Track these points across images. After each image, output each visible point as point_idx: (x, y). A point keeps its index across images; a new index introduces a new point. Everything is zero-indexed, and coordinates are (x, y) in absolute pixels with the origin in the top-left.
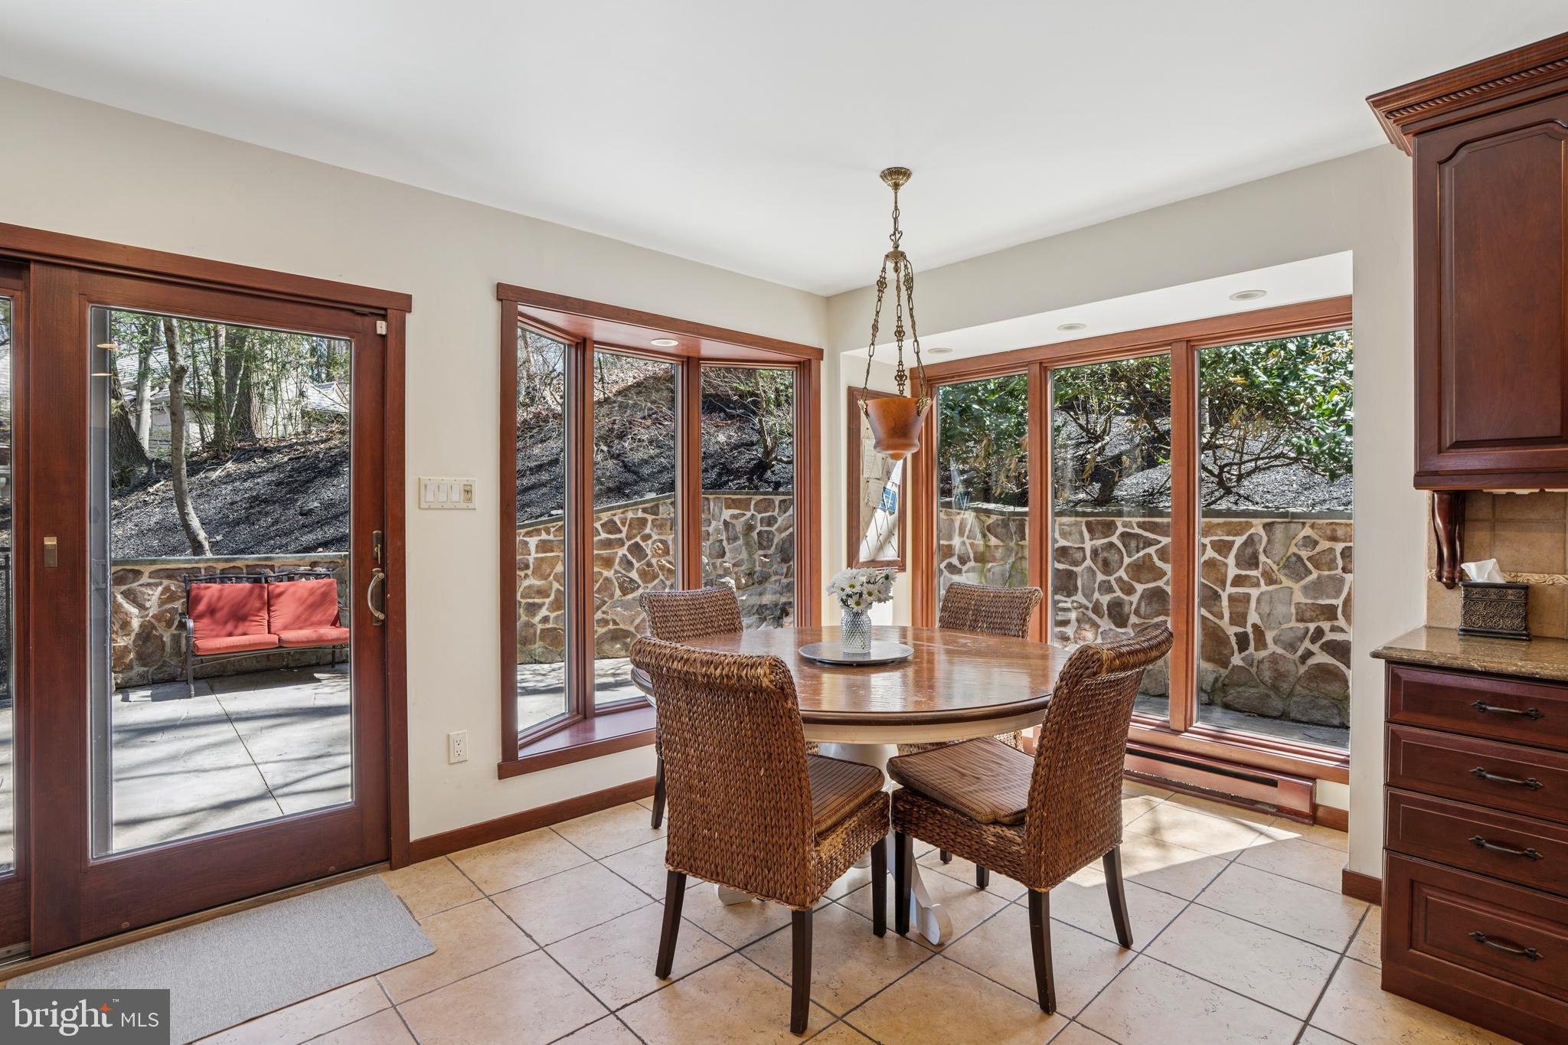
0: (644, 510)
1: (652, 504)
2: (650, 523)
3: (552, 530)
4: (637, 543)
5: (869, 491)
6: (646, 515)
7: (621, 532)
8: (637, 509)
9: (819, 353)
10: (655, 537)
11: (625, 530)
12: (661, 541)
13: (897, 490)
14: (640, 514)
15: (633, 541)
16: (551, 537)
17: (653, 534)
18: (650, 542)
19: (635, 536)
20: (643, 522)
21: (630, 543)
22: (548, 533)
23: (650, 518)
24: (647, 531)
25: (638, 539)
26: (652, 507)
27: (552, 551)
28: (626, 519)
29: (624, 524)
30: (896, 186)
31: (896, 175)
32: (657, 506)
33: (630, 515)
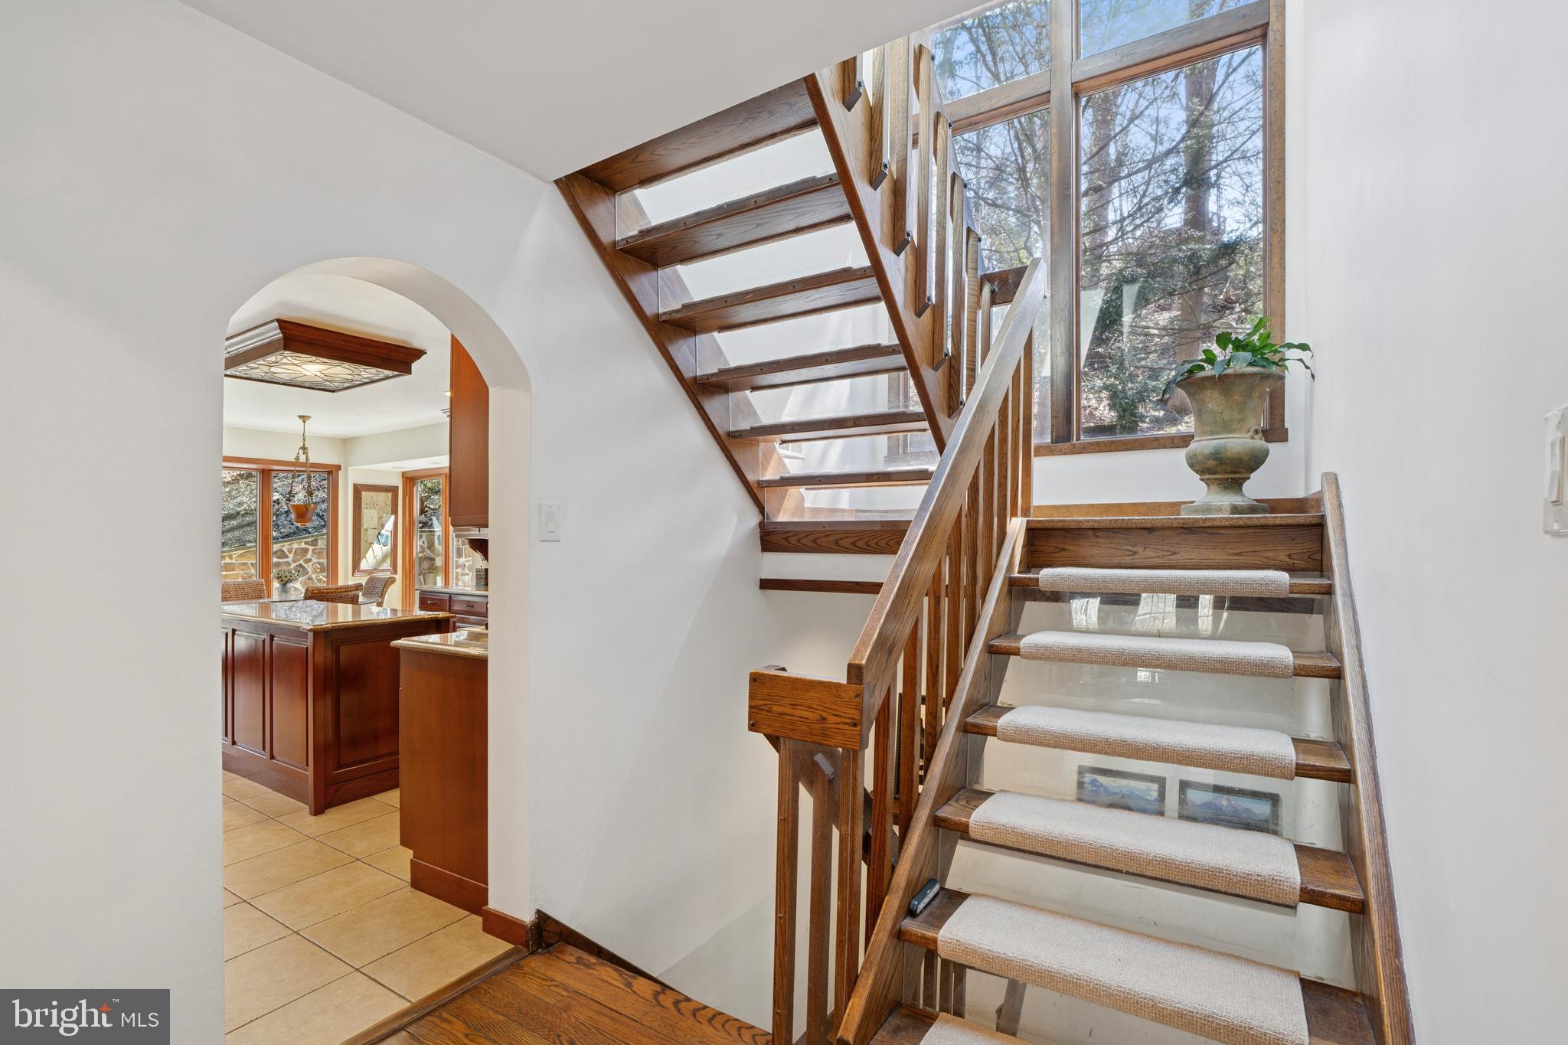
0: (306, 543)
1: (312, 539)
2: (310, 552)
3: (234, 556)
4: (301, 565)
5: (368, 534)
6: (307, 546)
7: (288, 557)
8: (301, 542)
9: (339, 467)
10: (315, 560)
11: (291, 556)
12: (319, 563)
13: (389, 534)
14: (303, 545)
15: (297, 563)
16: (234, 561)
17: (313, 559)
18: (310, 564)
19: (299, 560)
20: (306, 551)
21: (295, 564)
22: (231, 557)
23: (311, 548)
24: (309, 556)
25: (301, 562)
26: (312, 541)
27: (234, 570)
28: (292, 549)
29: (290, 552)
30: (304, 422)
31: (304, 418)
32: (316, 540)
33: (295, 546)
